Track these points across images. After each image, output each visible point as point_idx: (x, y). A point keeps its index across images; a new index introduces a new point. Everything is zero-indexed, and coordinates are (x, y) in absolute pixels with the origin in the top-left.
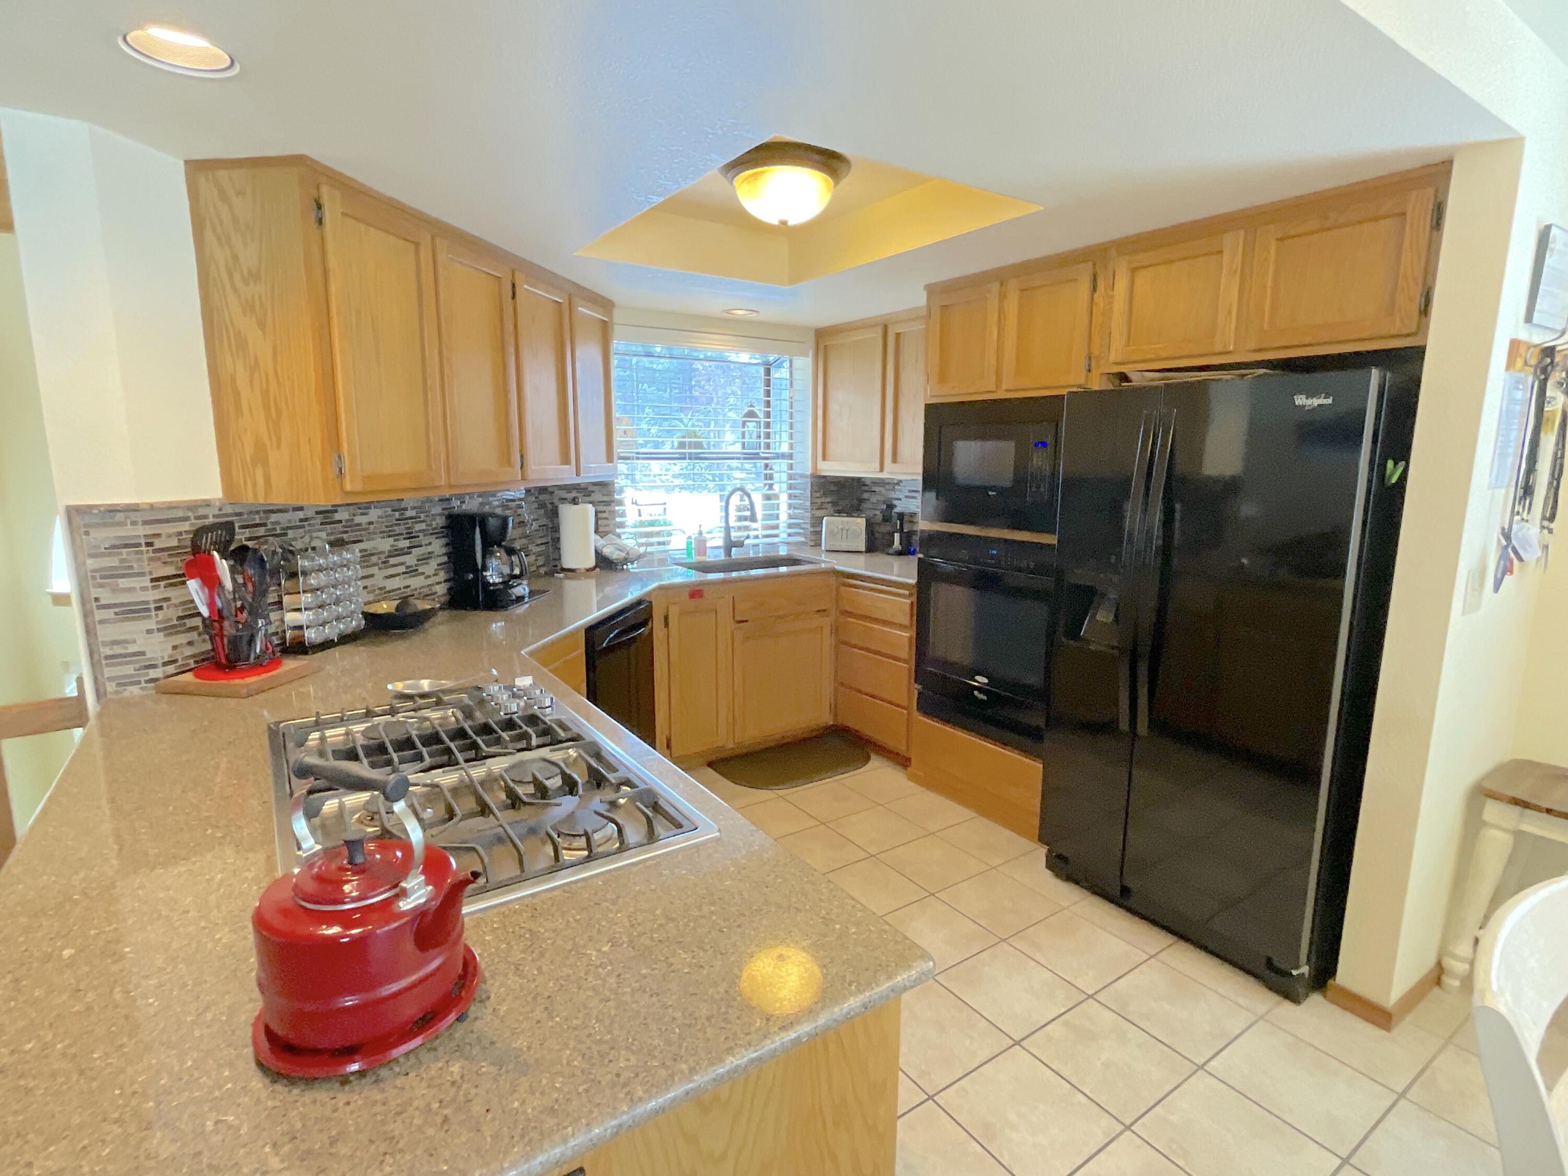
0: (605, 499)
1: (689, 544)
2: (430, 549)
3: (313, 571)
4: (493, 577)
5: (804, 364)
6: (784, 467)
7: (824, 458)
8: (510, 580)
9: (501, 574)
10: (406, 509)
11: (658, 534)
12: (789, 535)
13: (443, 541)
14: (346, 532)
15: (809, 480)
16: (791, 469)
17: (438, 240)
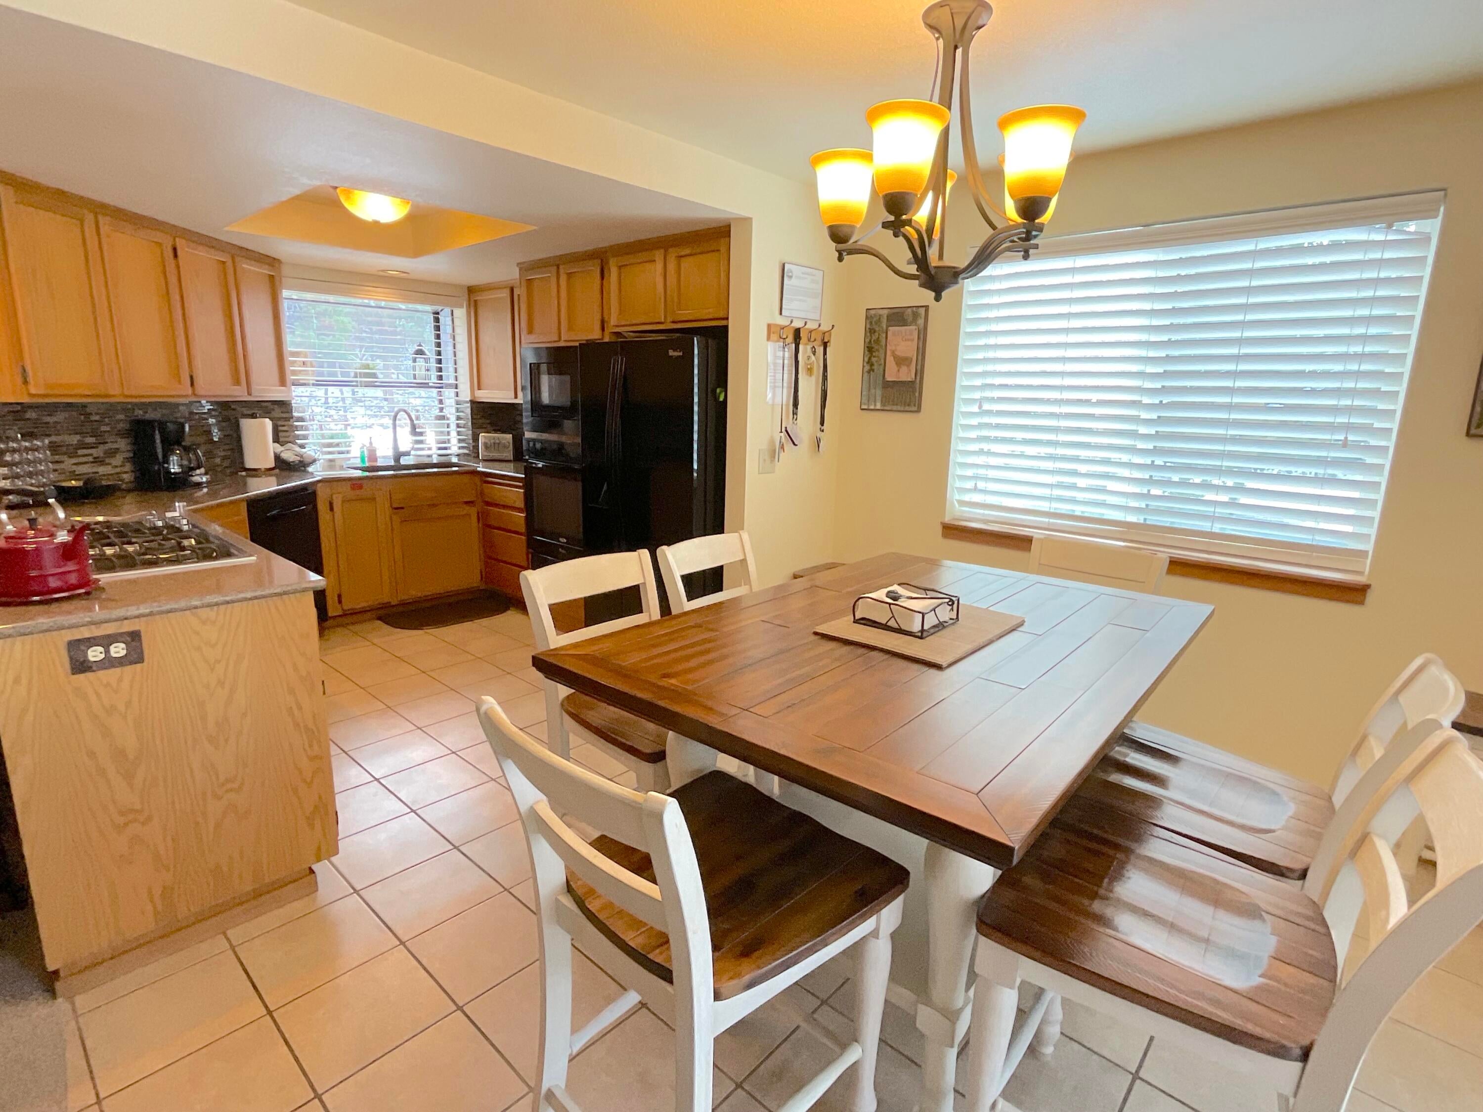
0: (284, 415)
1: (362, 452)
2: (115, 446)
3: (8, 451)
4: (175, 469)
5: (461, 313)
6: (453, 395)
7: (479, 389)
8: (188, 470)
9: (181, 466)
10: (91, 414)
11: (338, 445)
12: (460, 448)
13: (129, 440)
14: (37, 428)
15: (469, 405)
16: (457, 396)
17: (100, 217)
